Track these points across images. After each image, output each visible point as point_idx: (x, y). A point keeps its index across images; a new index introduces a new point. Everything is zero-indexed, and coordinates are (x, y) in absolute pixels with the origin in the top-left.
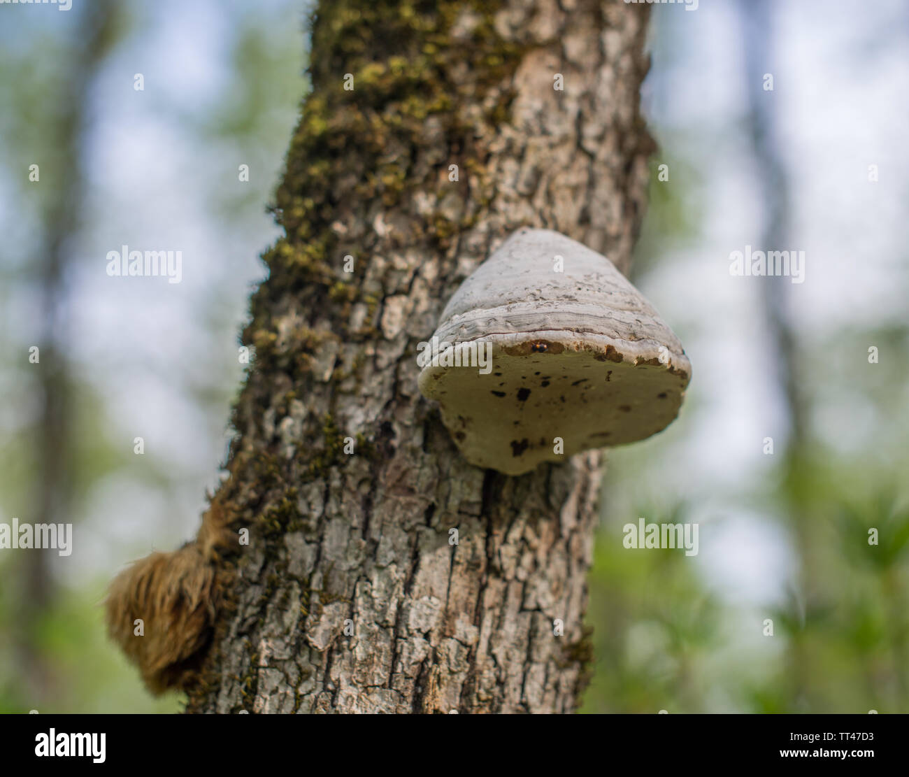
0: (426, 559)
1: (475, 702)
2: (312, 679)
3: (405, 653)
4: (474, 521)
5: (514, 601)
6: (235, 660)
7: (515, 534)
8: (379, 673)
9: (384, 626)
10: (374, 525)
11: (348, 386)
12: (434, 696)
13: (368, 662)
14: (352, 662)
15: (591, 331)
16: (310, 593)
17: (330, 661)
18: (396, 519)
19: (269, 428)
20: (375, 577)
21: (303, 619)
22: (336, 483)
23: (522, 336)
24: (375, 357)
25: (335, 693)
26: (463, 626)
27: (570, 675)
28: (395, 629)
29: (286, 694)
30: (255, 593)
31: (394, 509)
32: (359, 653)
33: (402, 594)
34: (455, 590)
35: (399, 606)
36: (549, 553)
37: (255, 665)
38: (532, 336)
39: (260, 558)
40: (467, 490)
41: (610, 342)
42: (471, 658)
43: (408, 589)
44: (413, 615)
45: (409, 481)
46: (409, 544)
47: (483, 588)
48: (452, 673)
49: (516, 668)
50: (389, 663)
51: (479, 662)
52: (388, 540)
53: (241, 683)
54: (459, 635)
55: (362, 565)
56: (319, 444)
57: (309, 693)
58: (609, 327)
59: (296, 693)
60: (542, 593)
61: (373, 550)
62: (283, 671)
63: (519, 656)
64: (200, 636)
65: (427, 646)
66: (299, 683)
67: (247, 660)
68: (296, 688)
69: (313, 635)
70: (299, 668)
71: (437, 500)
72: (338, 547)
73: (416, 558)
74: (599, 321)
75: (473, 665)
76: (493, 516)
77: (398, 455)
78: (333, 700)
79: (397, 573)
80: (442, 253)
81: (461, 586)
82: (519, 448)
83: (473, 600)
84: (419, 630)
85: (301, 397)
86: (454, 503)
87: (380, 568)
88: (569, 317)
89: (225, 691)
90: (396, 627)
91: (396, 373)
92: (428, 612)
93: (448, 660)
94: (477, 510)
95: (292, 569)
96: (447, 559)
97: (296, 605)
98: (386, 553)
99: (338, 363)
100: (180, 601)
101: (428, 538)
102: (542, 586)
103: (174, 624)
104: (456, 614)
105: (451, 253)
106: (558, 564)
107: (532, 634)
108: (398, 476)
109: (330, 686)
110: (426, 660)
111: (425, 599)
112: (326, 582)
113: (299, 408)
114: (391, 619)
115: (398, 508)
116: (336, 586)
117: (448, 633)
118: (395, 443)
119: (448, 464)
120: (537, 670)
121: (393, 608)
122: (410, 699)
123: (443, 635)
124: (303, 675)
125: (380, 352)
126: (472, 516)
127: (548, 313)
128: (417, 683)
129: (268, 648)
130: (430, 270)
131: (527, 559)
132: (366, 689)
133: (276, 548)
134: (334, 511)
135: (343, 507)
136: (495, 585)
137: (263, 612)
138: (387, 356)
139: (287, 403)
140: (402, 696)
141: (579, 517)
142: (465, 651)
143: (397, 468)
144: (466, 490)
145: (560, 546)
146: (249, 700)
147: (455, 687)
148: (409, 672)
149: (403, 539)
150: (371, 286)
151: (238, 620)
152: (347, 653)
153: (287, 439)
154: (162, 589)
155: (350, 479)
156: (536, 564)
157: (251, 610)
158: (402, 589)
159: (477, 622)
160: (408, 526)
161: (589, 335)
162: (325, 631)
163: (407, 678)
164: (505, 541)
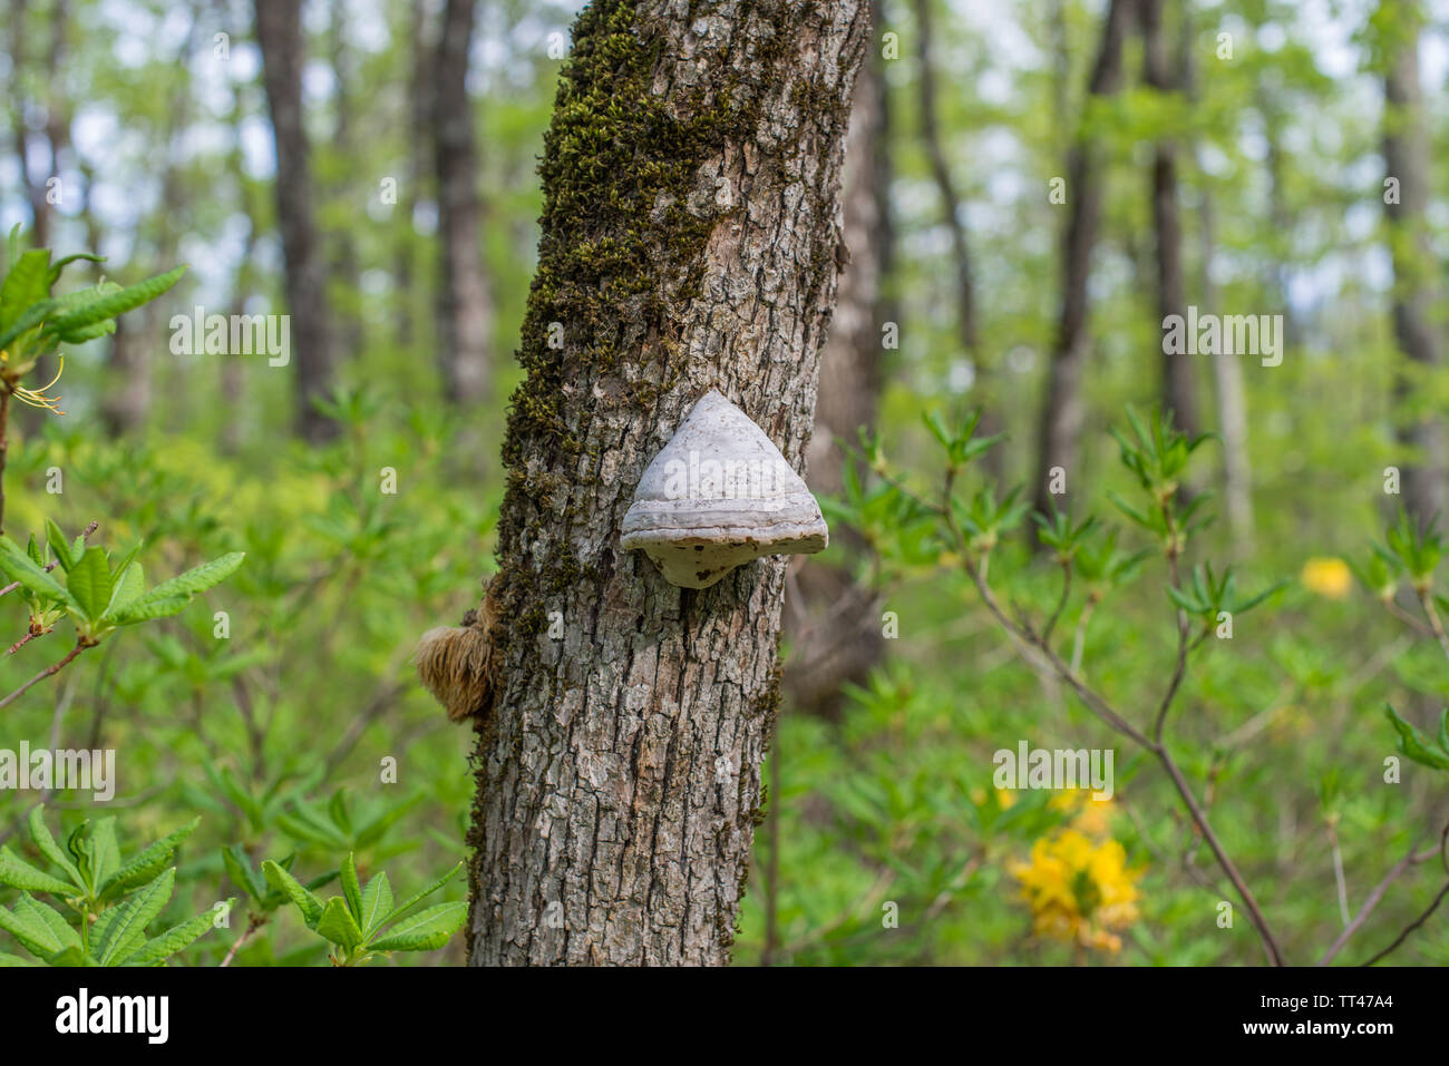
0: (638, 656)
1: (678, 757)
2: (560, 743)
3: (624, 727)
4: (674, 623)
5: (708, 677)
6: (507, 724)
7: (708, 629)
8: (606, 742)
9: (608, 707)
10: (600, 632)
11: (579, 519)
12: (646, 756)
13: (598, 733)
14: (587, 733)
15: (735, 526)
16: (556, 680)
17: (572, 730)
18: (616, 626)
19: (524, 548)
20: (601, 671)
21: (552, 699)
22: (571, 599)
23: (683, 532)
24: (597, 499)
25: (575, 754)
26: (668, 704)
27: (758, 721)
28: (618, 709)
29: (542, 753)
30: (518, 676)
31: (614, 618)
32: (591, 727)
33: (621, 683)
34: (661, 676)
35: (619, 691)
36: (738, 636)
37: (520, 729)
38: (690, 533)
39: (521, 651)
40: (669, 602)
41: (748, 532)
42: (674, 725)
43: (625, 679)
44: (629, 699)
45: (624, 598)
46: (626, 645)
47: (683, 672)
48: (659, 737)
49: (712, 726)
50: (613, 734)
51: (681, 727)
52: (610, 642)
53: (512, 741)
54: (664, 710)
55: (592, 661)
56: (559, 565)
57: (558, 753)
58: (749, 519)
59: (549, 753)
60: (731, 668)
61: (600, 650)
62: (540, 736)
63: (713, 717)
64: (484, 696)
65: (640, 722)
66: (551, 746)
67: (515, 725)
68: (549, 749)
69: (558, 713)
70: (551, 735)
71: (645, 613)
72: (575, 647)
73: (631, 654)
74: (742, 516)
75: (676, 731)
76: (690, 619)
77: (616, 577)
78: (574, 759)
79: (617, 669)
80: (646, 412)
81: (666, 673)
82: (703, 576)
83: (675, 683)
84: (634, 710)
85: (544, 525)
86: (658, 612)
87: (605, 664)
88: (719, 515)
89: (501, 745)
90: (617, 707)
91: (613, 513)
92: (640, 696)
93: (656, 729)
94: (676, 616)
95: (542, 661)
96: (655, 654)
97: (546, 687)
98: (609, 654)
99: (570, 501)
100: (467, 673)
101: (639, 640)
102: (731, 662)
103: (465, 688)
104: (662, 694)
105: (652, 414)
106: (746, 642)
107: (724, 699)
108: (616, 592)
109: (572, 750)
110: (640, 730)
111: (638, 686)
112: (567, 672)
113: (544, 535)
114: (613, 702)
115: (617, 618)
116: (575, 675)
117: (656, 709)
118: (614, 566)
119: (652, 582)
120: (729, 725)
121: (615, 693)
122: (628, 760)
123: (652, 711)
124: (554, 741)
125: (601, 496)
126: (673, 620)
127: (703, 513)
128: (634, 746)
129: (529, 718)
130: (637, 427)
131: (719, 645)
132: (597, 752)
133: (532, 645)
134: (572, 618)
135: (577, 616)
136: (692, 668)
137: (524, 690)
138: (607, 498)
139: (535, 531)
140: (621, 757)
141: (764, 601)
142: (669, 722)
143: (615, 587)
144: (667, 603)
145: (748, 629)
146: (517, 755)
147: (662, 747)
148: (627, 741)
149: (621, 642)
150: (592, 442)
151: (508, 694)
152: (583, 726)
153: (536, 558)
154: (454, 663)
155: (581, 595)
156: (727, 645)
157: (515, 689)
158: (621, 679)
159: (678, 699)
160: (624, 632)
161: (732, 530)
162: (568, 710)
163: (625, 744)
164: (699, 636)
